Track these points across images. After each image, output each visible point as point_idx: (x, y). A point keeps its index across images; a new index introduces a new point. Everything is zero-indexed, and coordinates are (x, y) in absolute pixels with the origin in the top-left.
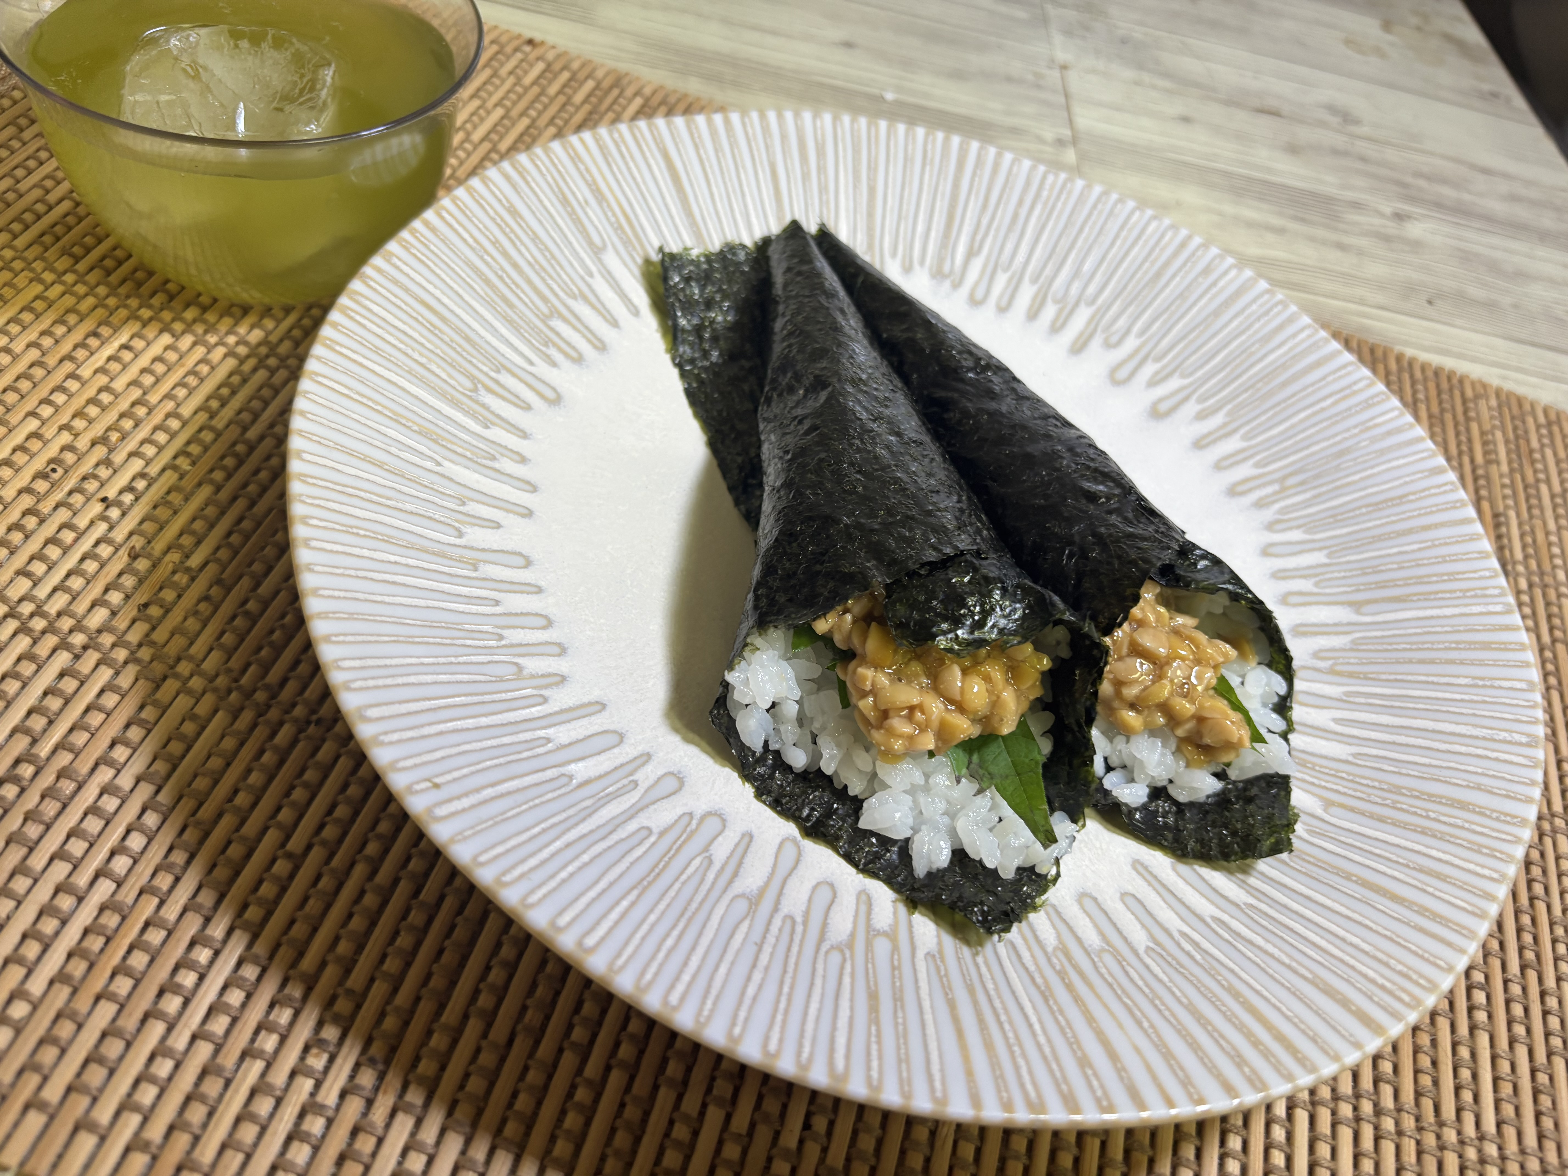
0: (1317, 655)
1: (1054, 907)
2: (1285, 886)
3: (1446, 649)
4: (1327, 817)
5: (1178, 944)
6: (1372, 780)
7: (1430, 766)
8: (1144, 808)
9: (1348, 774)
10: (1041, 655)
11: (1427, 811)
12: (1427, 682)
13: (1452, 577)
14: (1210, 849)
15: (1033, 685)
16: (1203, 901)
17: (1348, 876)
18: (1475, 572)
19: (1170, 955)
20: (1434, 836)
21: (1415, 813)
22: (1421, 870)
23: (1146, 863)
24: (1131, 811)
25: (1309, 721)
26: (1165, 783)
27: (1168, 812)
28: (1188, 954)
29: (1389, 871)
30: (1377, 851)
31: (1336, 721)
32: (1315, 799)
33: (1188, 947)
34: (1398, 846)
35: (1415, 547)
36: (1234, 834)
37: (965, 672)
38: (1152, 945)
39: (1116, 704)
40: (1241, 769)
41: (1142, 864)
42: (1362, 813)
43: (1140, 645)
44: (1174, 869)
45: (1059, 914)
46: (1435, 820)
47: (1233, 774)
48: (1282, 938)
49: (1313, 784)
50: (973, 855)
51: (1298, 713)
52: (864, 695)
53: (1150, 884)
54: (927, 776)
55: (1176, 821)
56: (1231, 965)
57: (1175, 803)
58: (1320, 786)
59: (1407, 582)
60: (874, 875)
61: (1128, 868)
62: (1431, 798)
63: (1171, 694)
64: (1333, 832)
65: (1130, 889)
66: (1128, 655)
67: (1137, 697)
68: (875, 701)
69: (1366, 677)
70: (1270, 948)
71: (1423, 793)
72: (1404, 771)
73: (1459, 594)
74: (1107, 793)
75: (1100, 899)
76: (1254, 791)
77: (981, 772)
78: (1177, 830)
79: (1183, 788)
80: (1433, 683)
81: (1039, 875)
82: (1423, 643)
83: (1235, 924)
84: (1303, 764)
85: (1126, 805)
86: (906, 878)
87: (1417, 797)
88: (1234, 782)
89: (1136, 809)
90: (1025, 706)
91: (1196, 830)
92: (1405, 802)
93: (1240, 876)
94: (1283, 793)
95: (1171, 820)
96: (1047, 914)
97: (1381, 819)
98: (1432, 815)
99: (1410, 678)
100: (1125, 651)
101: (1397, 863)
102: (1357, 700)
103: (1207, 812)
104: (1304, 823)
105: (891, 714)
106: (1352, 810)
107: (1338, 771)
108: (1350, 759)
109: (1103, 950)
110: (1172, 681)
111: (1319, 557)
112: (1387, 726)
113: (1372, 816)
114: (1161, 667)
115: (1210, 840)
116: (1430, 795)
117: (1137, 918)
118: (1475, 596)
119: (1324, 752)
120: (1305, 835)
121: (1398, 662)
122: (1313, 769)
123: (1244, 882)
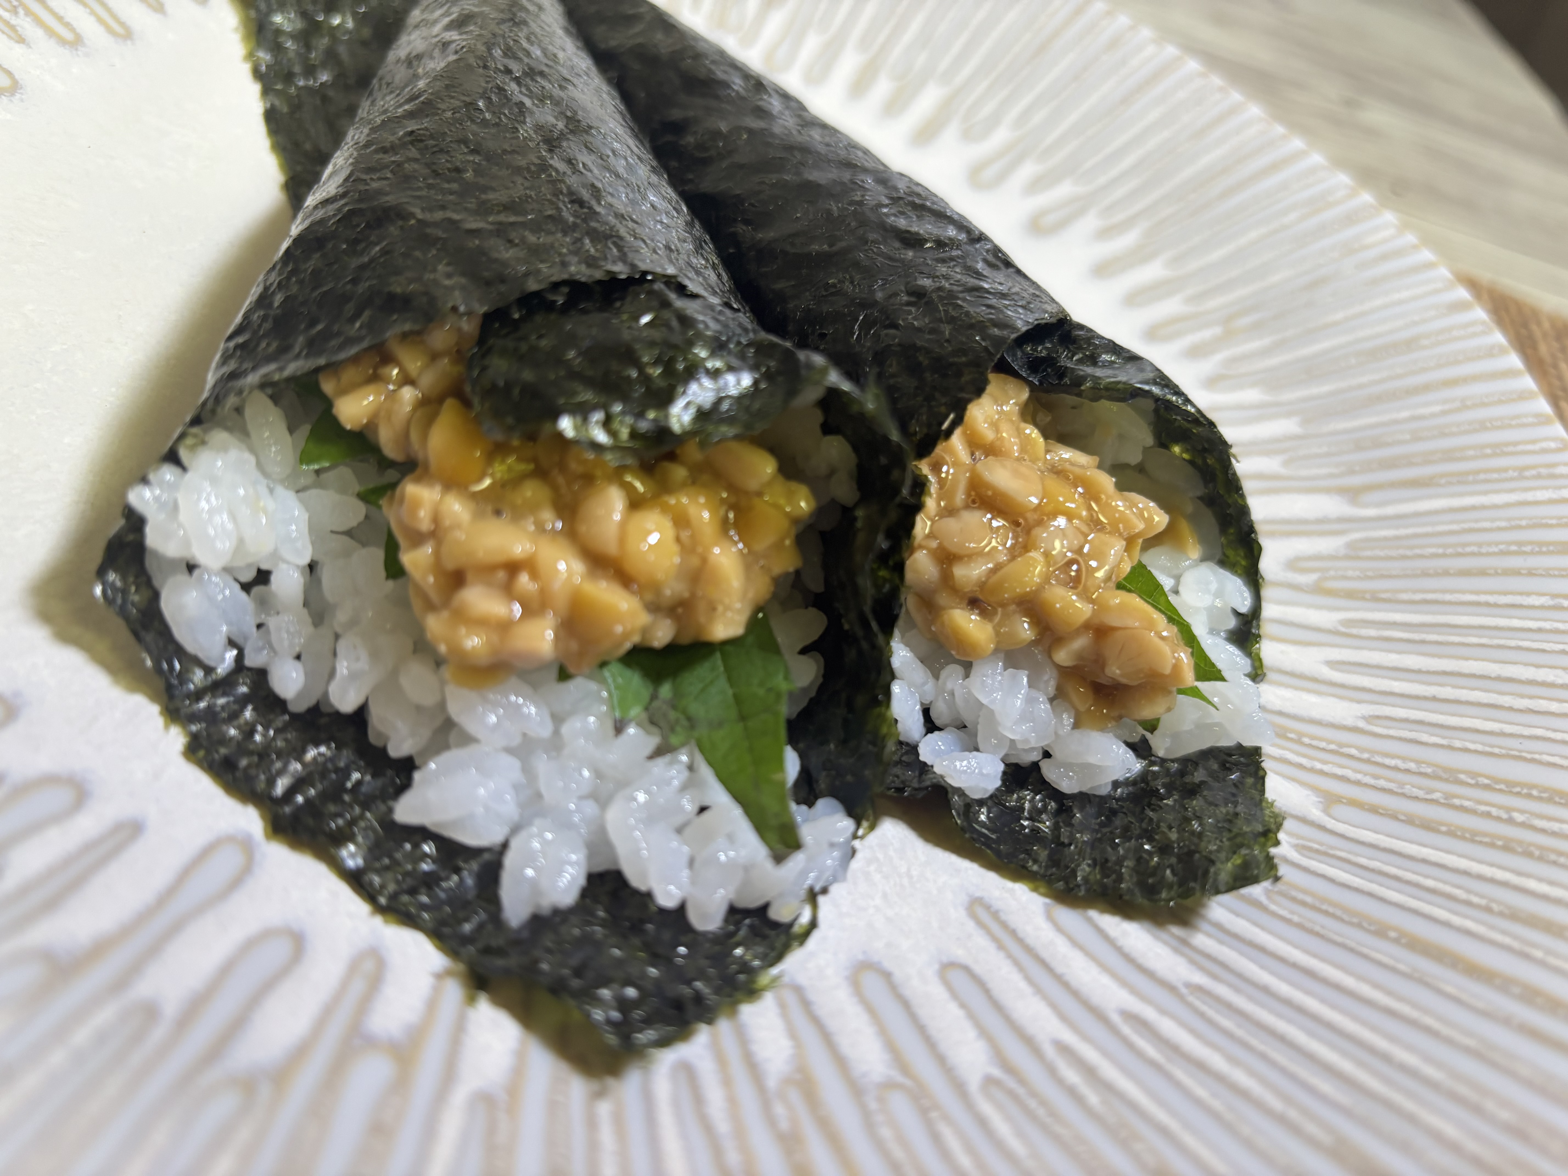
0: (1294, 564)
1: (798, 990)
2: (1262, 949)
3: (1502, 553)
4: (1330, 823)
5: (1052, 1071)
6: (1404, 759)
7: (1502, 734)
8: (995, 800)
9: (1361, 750)
10: (794, 486)
11: (1508, 810)
12: (1478, 604)
13: (1499, 450)
14: (1120, 879)
15: (778, 546)
16: (1105, 980)
17: (1381, 931)
18: (1534, 442)
19: (1034, 1094)
20: (1528, 854)
21: (1488, 815)
22: (1514, 916)
23: (997, 905)
24: (970, 806)
25: (1287, 665)
26: (1035, 756)
27: (1040, 812)
28: (1072, 1092)
29: (1456, 920)
30: (1430, 883)
31: (1333, 664)
32: (1305, 792)
33: (1072, 1076)
34: (1466, 873)
35: (1437, 409)
36: (1164, 849)
37: (635, 504)
38: (996, 1072)
39: (943, 599)
40: (1176, 736)
41: (988, 907)
42: (1393, 816)
43: (988, 486)
44: (1050, 917)
45: (806, 1004)
46: (1523, 825)
47: (1161, 746)
48: (1263, 1057)
49: (1300, 766)
50: (635, 880)
51: (1268, 650)
52: (418, 539)
53: (1001, 947)
54: (558, 719)
55: (1056, 828)
56: (1162, 1116)
57: (1055, 794)
58: (1312, 770)
59: (1427, 459)
60: (408, 919)
61: (958, 914)
62: (1511, 787)
63: (1046, 579)
64: (1343, 850)
65: (960, 954)
66: (967, 507)
67: (982, 585)
68: (437, 553)
69: (1375, 598)
70: (1240, 1077)
71: (1498, 781)
72: (1458, 744)
73: (1511, 473)
74: (924, 768)
75: (898, 975)
76: (1199, 776)
77: (673, 715)
78: (1058, 845)
79: (1069, 766)
80: (1487, 604)
81: (776, 925)
82: (1465, 545)
83: (1168, 1027)
84: (1282, 734)
85: (960, 792)
86: (481, 927)
87: (1487, 787)
88: (1163, 761)
89: (981, 803)
90: (762, 588)
91: (1094, 844)
92: (1468, 796)
93: (1176, 930)
94: (1250, 781)
95: (1046, 826)
96: (782, 1006)
97: (1428, 826)
98: (1519, 817)
99: (1448, 597)
100: (960, 497)
101: (1468, 903)
102: (1364, 632)
103: (1114, 812)
104: (1290, 834)
105: (470, 576)
106: (1374, 810)
107: (1341, 745)
108: (1361, 724)
109: (889, 1085)
110: (1047, 555)
111: (1287, 426)
112: (1419, 672)
113: (1410, 821)
114: (1028, 531)
115: (1120, 862)
116: (1510, 784)
117: (971, 1016)
118: (1539, 477)
119: (1315, 714)
120: (1294, 855)
121: (1425, 574)
122: (1299, 742)
123: (1185, 942)
